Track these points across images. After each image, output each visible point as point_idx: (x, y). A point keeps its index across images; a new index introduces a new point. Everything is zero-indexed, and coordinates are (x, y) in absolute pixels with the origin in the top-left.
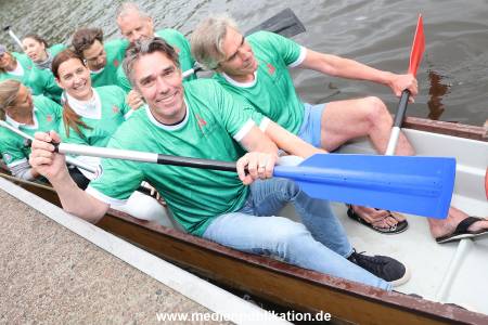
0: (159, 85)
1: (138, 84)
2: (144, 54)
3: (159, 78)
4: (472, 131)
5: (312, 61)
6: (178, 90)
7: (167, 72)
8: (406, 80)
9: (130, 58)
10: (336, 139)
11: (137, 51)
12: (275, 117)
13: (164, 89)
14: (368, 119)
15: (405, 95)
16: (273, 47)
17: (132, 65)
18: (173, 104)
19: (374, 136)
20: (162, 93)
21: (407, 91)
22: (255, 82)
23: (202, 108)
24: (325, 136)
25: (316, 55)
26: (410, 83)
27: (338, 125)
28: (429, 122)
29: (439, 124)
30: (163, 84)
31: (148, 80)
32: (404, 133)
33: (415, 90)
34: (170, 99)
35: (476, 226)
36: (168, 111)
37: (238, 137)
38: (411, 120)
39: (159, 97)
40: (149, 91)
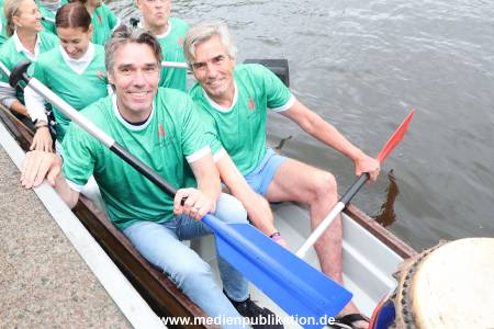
0: (136, 77)
1: (116, 69)
2: (132, 41)
3: (139, 70)
4: (399, 246)
6: (152, 90)
7: (148, 67)
8: (371, 165)
9: (116, 39)
11: (126, 36)
13: (140, 83)
14: (314, 191)
15: (364, 178)
16: (264, 85)
17: (116, 48)
18: (142, 101)
20: (136, 86)
21: (368, 174)
22: (230, 109)
23: (166, 118)
25: (301, 108)
26: (373, 169)
30: (140, 78)
31: (127, 68)
32: (342, 218)
33: (374, 177)
34: (142, 95)
35: (359, 323)
36: (134, 106)
37: (190, 159)
38: (353, 208)
39: (131, 88)
40: (124, 79)
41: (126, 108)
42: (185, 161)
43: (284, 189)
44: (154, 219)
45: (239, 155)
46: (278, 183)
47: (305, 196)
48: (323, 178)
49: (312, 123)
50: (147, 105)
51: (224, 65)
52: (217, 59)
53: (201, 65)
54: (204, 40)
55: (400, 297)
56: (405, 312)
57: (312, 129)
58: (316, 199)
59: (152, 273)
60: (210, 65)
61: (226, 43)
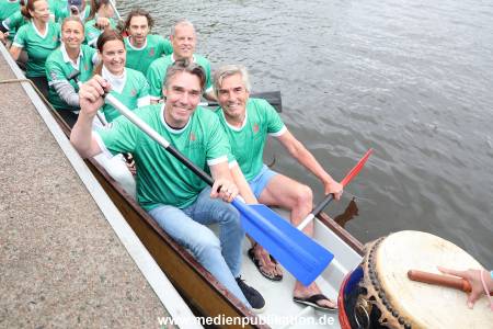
0: (183, 96)
2: (187, 71)
3: (186, 93)
5: (286, 139)
8: (336, 187)
9: (175, 67)
10: (271, 200)
11: (184, 66)
12: (241, 162)
13: (185, 101)
14: (296, 200)
15: (330, 197)
18: (183, 115)
19: (294, 212)
20: (182, 103)
21: (333, 195)
22: (241, 129)
24: (264, 194)
25: (290, 137)
26: (337, 191)
27: (276, 192)
28: (334, 223)
29: (340, 228)
30: (185, 98)
31: (179, 89)
34: (184, 110)
35: (323, 302)
37: (210, 163)
38: (324, 215)
39: (178, 104)
40: (174, 96)
41: (171, 116)
42: (206, 164)
43: (273, 195)
44: (174, 205)
45: (245, 166)
46: (268, 190)
47: (289, 202)
48: (304, 191)
49: (297, 149)
50: (186, 118)
51: (242, 94)
52: (237, 89)
53: (225, 91)
54: (229, 75)
55: (367, 263)
56: (370, 272)
57: (296, 155)
58: (297, 206)
59: (173, 246)
60: (232, 93)
61: (244, 80)
